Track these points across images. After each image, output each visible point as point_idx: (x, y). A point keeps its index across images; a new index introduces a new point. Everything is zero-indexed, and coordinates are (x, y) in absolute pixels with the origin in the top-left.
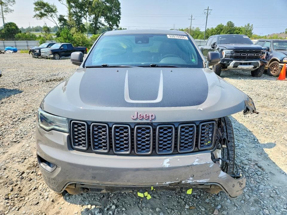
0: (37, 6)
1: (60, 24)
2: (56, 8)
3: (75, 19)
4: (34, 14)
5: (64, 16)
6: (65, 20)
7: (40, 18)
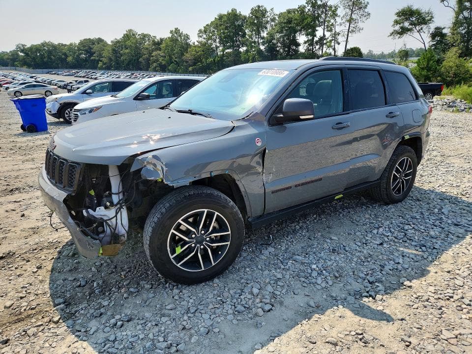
0: (400, 16)
1: (431, 42)
2: (432, 16)
3: (463, 32)
4: (392, 30)
5: (444, 28)
6: (443, 36)
7: (399, 35)
